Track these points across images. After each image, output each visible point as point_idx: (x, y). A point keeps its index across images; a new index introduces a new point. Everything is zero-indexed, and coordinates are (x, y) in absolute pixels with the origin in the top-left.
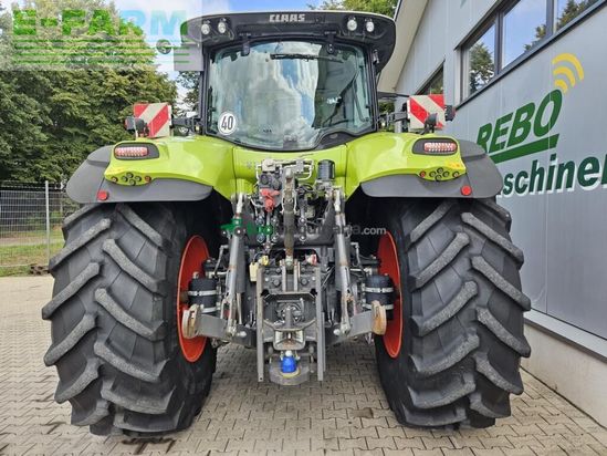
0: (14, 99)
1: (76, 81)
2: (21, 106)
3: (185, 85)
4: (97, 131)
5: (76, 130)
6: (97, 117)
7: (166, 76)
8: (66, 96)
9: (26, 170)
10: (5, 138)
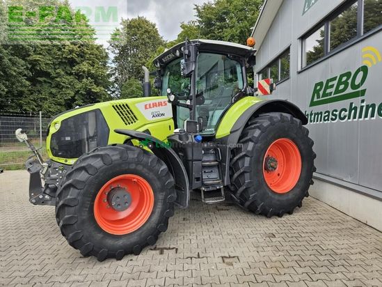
0: (10, 60)
1: (44, 48)
2: (14, 64)
3: (113, 52)
4: (58, 79)
5: (44, 79)
6: (58, 71)
7: (101, 46)
8: (37, 57)
9: (13, 104)
10: (3, 84)
